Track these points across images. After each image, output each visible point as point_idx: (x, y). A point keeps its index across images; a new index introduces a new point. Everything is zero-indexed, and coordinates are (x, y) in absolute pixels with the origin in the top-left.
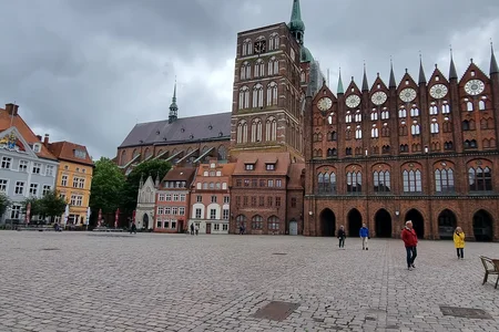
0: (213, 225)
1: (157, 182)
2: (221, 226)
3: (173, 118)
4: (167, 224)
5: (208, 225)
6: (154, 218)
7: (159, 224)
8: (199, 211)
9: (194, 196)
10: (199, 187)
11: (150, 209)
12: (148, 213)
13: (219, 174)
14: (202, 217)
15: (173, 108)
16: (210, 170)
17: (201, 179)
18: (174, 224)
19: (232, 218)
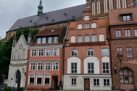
0: (92, 80)
1: (29, 39)
2: (101, 82)
3: (40, 13)
4: (39, 80)
5: (87, 81)
6: (26, 74)
7: (32, 80)
8: (74, 66)
9: (68, 50)
10: (73, 40)
11: (23, 65)
12: (21, 69)
13: (94, 26)
14: (79, 71)
15: (40, 8)
16: (84, 23)
17: (75, 32)
18: (47, 81)
19: (114, 72)
